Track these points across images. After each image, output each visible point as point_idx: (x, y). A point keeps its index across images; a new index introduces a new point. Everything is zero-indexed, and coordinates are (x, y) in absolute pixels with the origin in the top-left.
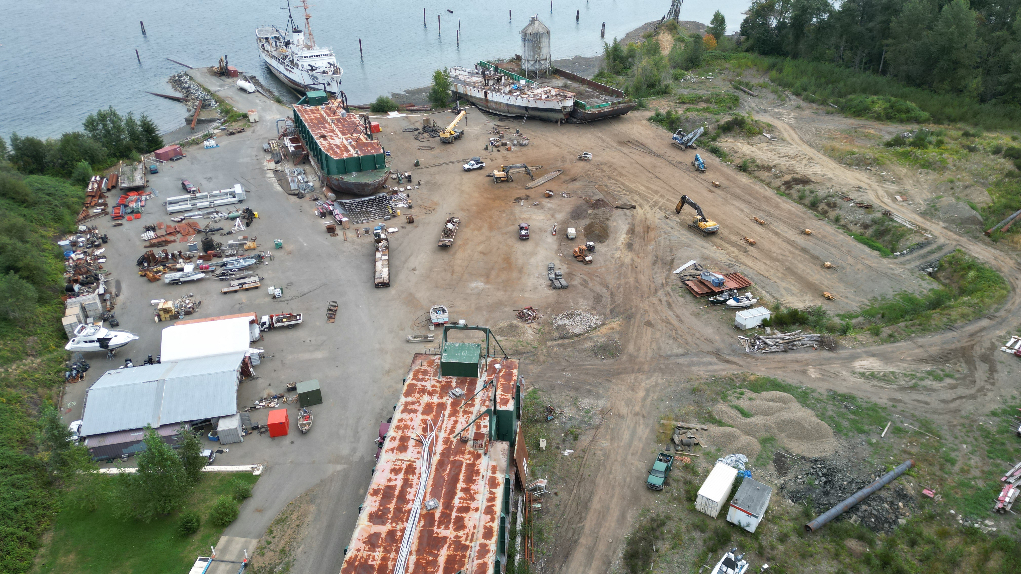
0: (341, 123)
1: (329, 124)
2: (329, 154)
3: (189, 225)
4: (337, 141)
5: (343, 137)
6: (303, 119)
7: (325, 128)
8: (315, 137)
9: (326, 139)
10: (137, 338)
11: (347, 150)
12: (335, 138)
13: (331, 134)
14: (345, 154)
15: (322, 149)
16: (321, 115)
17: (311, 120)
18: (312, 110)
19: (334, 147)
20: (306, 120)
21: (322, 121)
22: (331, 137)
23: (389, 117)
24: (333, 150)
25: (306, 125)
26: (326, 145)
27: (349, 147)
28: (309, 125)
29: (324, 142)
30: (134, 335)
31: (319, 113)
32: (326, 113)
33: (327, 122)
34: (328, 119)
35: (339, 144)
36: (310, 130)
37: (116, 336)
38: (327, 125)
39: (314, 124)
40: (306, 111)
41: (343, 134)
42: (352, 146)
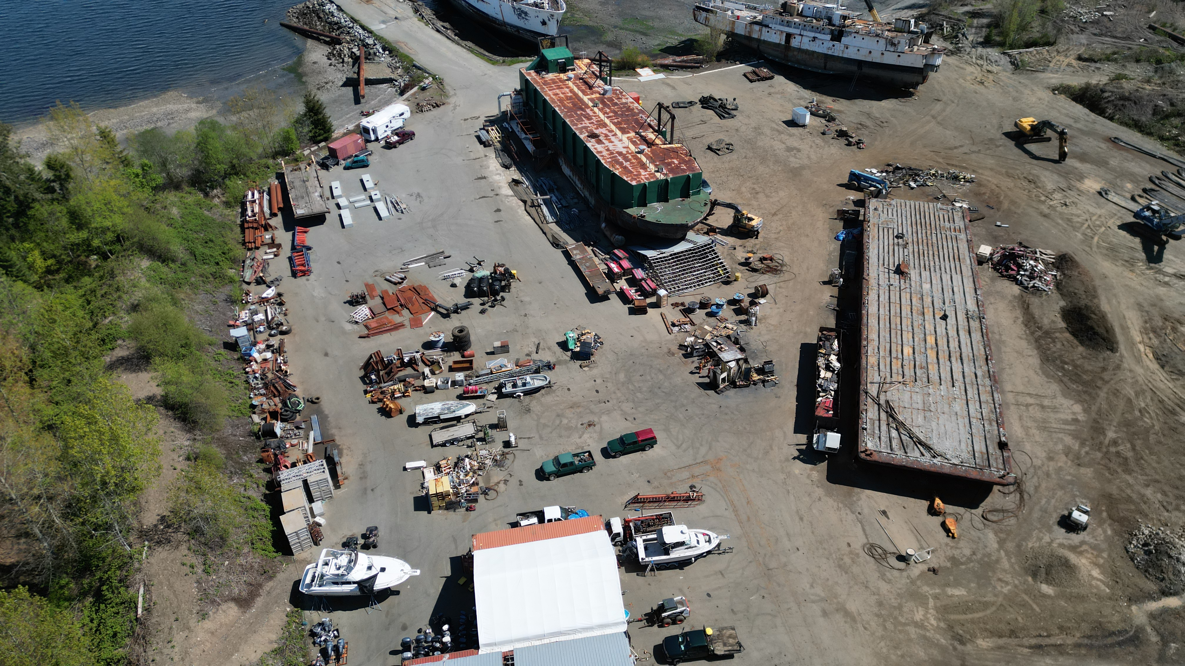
0: (609, 108)
1: (592, 110)
2: (617, 172)
3: (415, 290)
4: (620, 147)
5: (624, 137)
6: (547, 98)
7: (589, 118)
8: (582, 137)
9: (600, 142)
10: (418, 572)
11: (644, 166)
12: (613, 139)
13: (604, 131)
14: (643, 172)
15: (603, 162)
16: (572, 91)
17: (561, 100)
18: (553, 81)
19: (620, 159)
20: (555, 102)
21: (578, 105)
22: (606, 136)
23: (642, 79)
24: (621, 164)
25: (557, 109)
26: (605, 153)
27: (644, 159)
28: (562, 111)
29: (599, 147)
30: (413, 566)
31: (568, 88)
32: (577, 86)
33: (588, 107)
34: (586, 99)
35: (624, 151)
36: (567, 121)
37: (383, 570)
38: (588, 111)
39: (570, 110)
40: (546, 83)
41: (624, 131)
42: (646, 156)
